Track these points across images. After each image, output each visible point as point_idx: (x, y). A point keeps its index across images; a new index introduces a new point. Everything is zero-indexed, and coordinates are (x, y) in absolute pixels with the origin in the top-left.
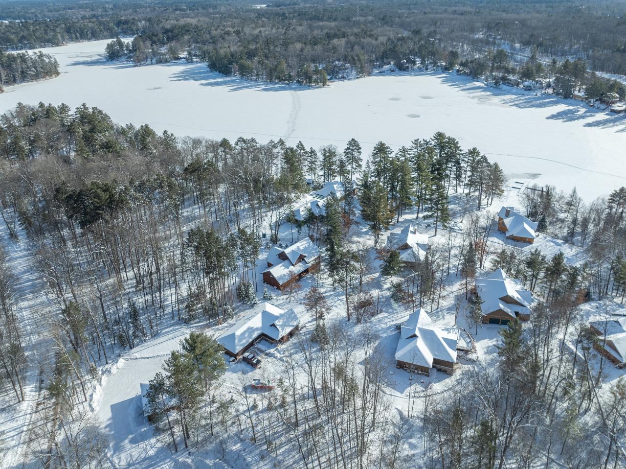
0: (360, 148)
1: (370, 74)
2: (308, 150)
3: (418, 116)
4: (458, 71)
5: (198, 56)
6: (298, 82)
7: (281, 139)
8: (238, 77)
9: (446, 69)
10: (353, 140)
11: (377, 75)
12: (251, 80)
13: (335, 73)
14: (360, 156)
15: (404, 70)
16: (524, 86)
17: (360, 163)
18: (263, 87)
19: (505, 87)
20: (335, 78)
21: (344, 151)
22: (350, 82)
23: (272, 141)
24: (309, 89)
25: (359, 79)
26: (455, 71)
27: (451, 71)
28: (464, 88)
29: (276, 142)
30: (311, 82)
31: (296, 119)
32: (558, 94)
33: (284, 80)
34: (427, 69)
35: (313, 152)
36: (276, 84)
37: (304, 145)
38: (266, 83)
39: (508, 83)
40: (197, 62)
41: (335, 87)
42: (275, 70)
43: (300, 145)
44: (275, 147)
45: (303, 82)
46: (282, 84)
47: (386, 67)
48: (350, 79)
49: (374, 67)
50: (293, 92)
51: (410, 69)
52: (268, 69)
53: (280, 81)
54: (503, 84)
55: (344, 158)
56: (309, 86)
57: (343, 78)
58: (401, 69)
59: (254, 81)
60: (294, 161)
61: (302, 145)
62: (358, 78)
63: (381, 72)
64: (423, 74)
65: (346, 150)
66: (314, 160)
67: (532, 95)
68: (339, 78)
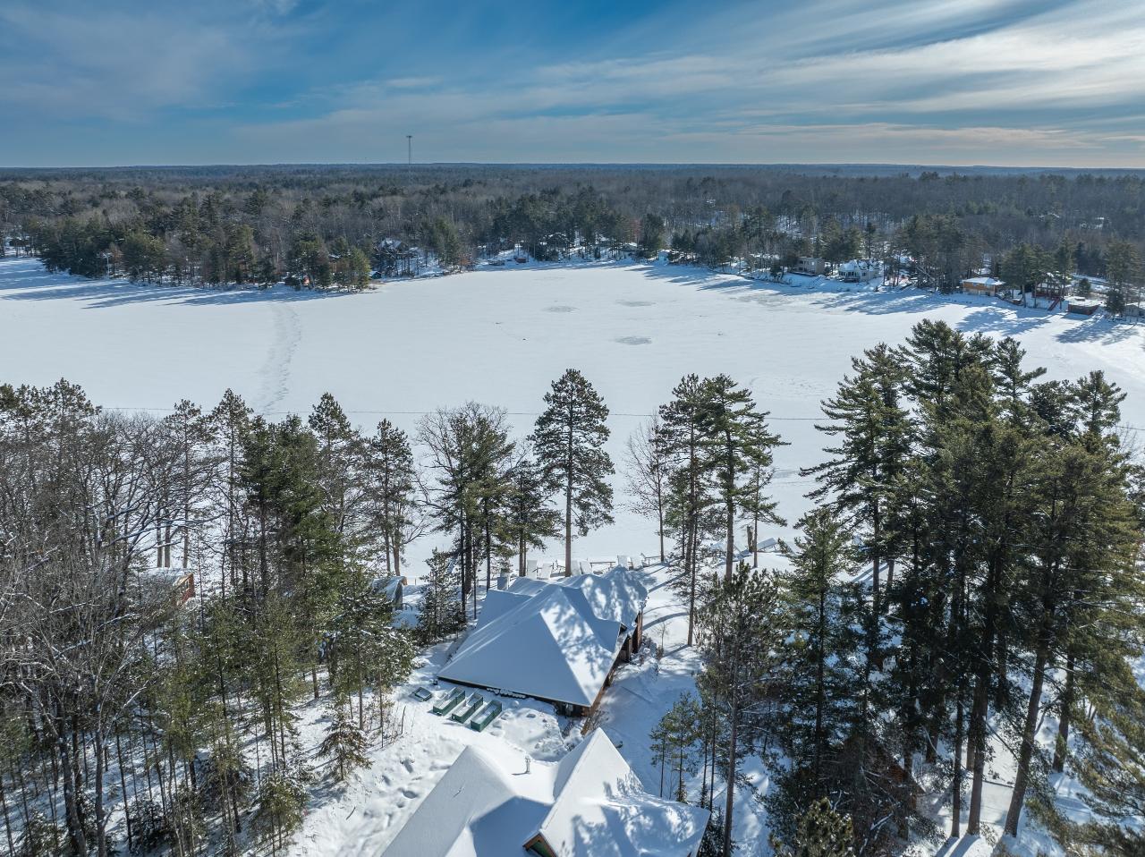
0: (603, 412)
1: (471, 268)
2: (370, 432)
3: (646, 341)
4: (670, 256)
5: (22, 243)
6: (290, 282)
7: (229, 394)
8: (125, 279)
9: (640, 256)
10: (572, 375)
11: (485, 269)
12: (159, 284)
13: (385, 266)
14: (605, 447)
15: (547, 259)
16: (841, 273)
17: (606, 479)
18: (192, 297)
19: (797, 279)
20: (388, 275)
21: (532, 429)
22: (427, 281)
23: (186, 408)
24: (323, 297)
25: (448, 277)
26: (662, 258)
27: (652, 259)
28: (706, 284)
29: (206, 412)
30: (325, 283)
31: (289, 361)
32: (921, 287)
33: (252, 280)
34: (598, 257)
35: (392, 443)
36: (229, 289)
37: (345, 410)
38: (200, 287)
39: (801, 269)
40: (16, 257)
41: (389, 291)
42: (226, 255)
43: (329, 413)
44: (202, 433)
45: (304, 281)
46: (247, 289)
47: (505, 254)
48: (425, 277)
49: (479, 254)
50: (276, 304)
51: (561, 257)
52: (207, 253)
53: (239, 282)
54: (790, 272)
55: (533, 459)
56: (320, 292)
57: (408, 275)
58: (541, 255)
59: (166, 285)
60: (305, 494)
61: (336, 413)
62: (444, 274)
63: (495, 265)
64: (592, 266)
65: (543, 422)
66: (395, 481)
67: (867, 290)
68: (397, 276)
